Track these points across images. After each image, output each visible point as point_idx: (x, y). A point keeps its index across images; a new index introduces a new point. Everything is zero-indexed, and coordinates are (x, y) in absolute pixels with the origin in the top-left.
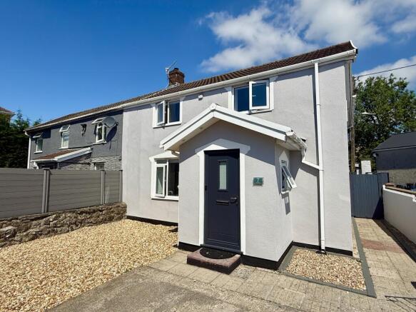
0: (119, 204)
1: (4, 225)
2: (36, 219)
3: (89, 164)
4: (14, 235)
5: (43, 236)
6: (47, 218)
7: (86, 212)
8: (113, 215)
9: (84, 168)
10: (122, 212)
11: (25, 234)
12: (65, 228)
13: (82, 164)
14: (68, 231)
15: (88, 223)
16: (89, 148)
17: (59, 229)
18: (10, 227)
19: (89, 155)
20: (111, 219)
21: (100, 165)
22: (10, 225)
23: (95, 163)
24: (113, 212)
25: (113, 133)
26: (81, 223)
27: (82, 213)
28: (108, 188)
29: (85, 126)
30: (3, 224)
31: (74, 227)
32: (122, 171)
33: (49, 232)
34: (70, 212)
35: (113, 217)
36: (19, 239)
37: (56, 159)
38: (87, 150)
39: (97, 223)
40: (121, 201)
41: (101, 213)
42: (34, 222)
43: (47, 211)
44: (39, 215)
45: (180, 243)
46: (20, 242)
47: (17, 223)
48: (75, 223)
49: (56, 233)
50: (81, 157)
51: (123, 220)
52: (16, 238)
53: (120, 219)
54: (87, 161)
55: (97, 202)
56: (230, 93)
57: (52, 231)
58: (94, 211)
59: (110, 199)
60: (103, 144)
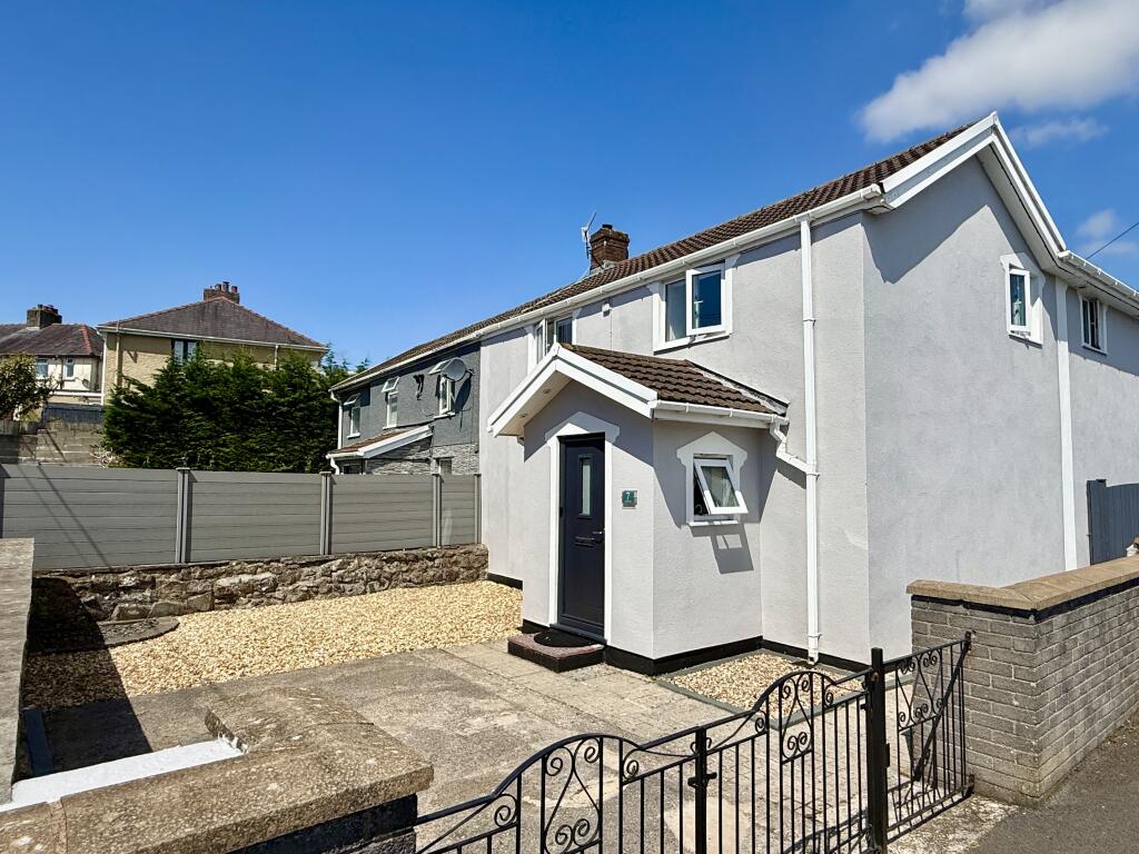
0: (469, 548)
1: (259, 570)
2: (308, 564)
3: (427, 461)
4: (274, 588)
5: (319, 596)
6: (326, 565)
7: (400, 560)
8: (456, 569)
9: (418, 468)
10: (476, 565)
11: (291, 588)
12: (359, 586)
13: (413, 461)
14: (365, 592)
15: (404, 581)
16: (426, 428)
17: (348, 587)
18: (268, 575)
19: (427, 443)
20: (452, 578)
21: (445, 462)
22: (267, 570)
23: (438, 460)
24: (456, 563)
25: (465, 395)
26: (390, 580)
27: (390, 560)
28: (447, 514)
29: (420, 379)
30: (257, 567)
31: (376, 586)
32: (479, 476)
33: (330, 591)
34: (368, 557)
35: (457, 574)
36: (281, 596)
37: (361, 452)
38: (422, 432)
39: (421, 584)
40: (479, 542)
41: (430, 564)
42: (306, 570)
43: (330, 553)
44: (314, 559)
45: (525, 621)
46: (284, 600)
47: (278, 568)
48: (378, 579)
49: (342, 593)
50: (410, 446)
51: (478, 583)
52: (276, 594)
53: (473, 578)
54: (424, 455)
55: (426, 542)
56: (656, 297)
57: (336, 589)
58: (416, 559)
59: (452, 536)
60: (450, 417)
